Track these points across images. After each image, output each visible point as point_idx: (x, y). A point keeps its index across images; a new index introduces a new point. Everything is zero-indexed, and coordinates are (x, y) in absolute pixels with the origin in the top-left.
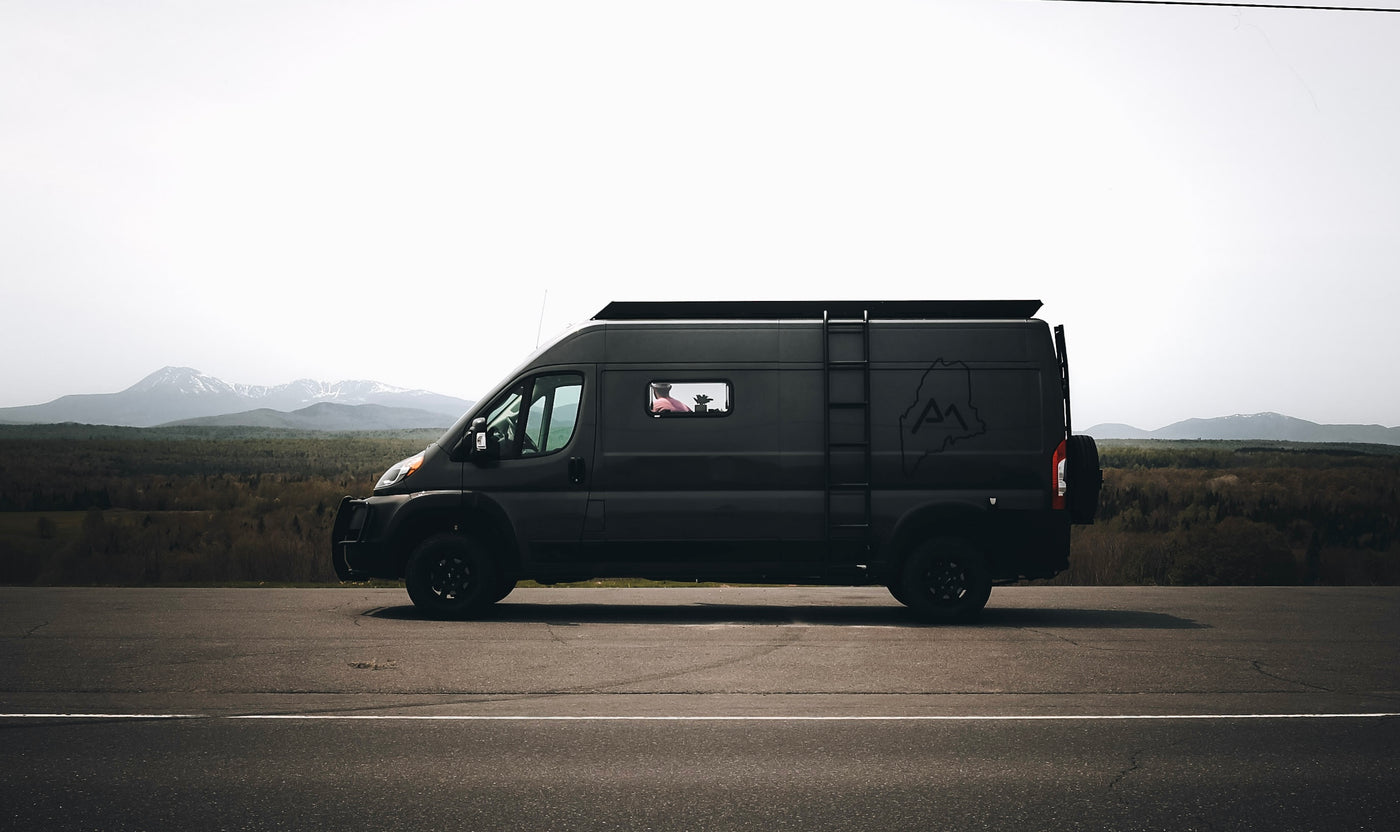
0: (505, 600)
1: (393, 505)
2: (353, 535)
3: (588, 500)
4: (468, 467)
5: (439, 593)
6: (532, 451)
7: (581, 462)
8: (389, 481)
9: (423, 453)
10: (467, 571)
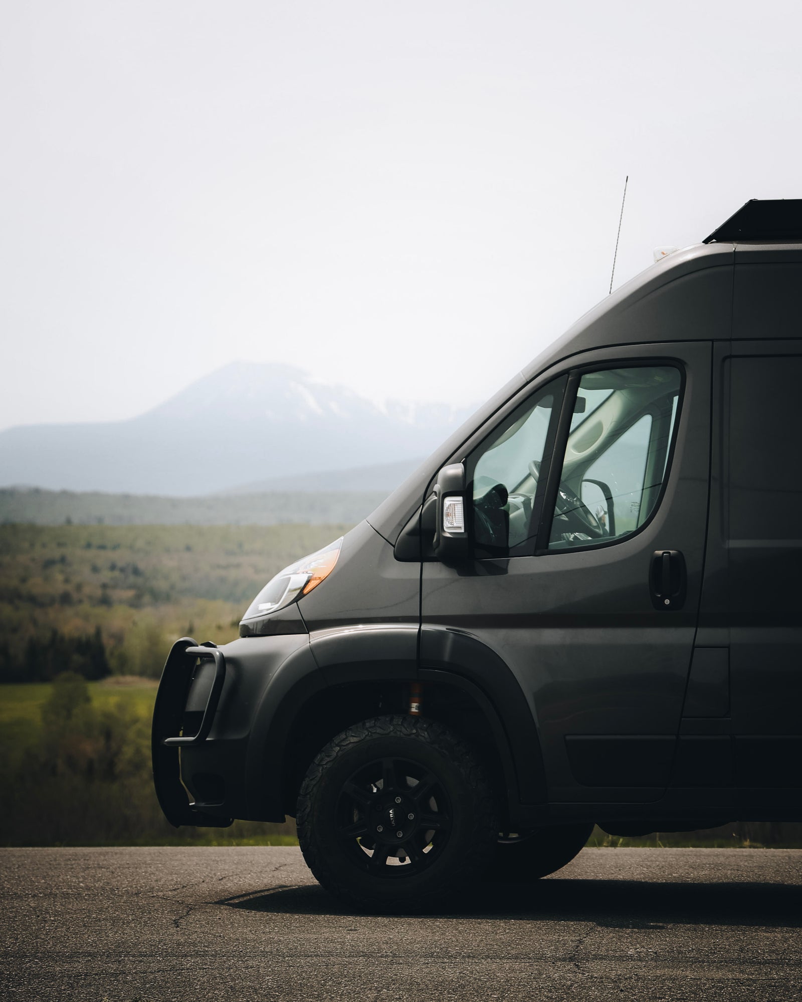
0: (565, 873)
1: (267, 659)
2: (190, 723)
3: (694, 647)
4: (435, 572)
5: (370, 853)
6: (582, 537)
7: (677, 562)
8: (268, 606)
9: (339, 542)
10: (433, 804)
